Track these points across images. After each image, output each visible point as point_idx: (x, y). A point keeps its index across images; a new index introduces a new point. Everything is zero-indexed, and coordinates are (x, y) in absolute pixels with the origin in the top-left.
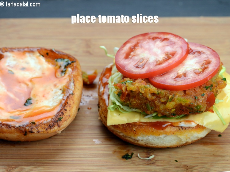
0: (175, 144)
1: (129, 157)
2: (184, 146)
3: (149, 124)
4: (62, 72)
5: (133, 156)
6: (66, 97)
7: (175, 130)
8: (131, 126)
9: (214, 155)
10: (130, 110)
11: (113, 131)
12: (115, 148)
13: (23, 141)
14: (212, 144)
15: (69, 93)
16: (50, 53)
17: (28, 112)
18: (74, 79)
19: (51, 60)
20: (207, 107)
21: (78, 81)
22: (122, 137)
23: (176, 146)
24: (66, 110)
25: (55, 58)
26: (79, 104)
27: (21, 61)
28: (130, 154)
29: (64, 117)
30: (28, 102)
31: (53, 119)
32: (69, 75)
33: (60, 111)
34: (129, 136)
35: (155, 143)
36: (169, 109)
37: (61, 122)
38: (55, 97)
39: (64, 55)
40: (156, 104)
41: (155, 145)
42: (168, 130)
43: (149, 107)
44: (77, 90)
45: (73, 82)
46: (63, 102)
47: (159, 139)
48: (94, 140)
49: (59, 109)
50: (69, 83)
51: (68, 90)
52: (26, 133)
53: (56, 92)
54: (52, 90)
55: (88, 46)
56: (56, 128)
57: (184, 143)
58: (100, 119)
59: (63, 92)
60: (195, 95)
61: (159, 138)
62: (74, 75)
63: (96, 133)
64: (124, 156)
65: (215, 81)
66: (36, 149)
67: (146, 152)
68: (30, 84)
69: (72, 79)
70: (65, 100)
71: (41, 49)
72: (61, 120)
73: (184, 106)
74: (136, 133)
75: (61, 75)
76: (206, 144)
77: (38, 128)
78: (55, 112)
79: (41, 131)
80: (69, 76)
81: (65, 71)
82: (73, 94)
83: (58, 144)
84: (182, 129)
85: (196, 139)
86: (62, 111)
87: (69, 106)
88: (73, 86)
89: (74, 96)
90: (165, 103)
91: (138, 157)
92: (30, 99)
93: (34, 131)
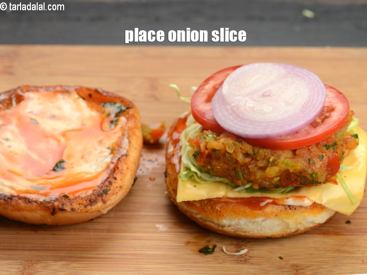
0: (279, 233)
1: (210, 250)
2: (293, 236)
3: (239, 201)
4: (112, 122)
5: (216, 249)
6: (117, 159)
7: (280, 210)
8: (213, 204)
9: (339, 251)
10: (212, 179)
11: (186, 211)
12: (189, 238)
13: (50, 224)
14: (337, 234)
15: (121, 154)
16: (94, 95)
17: (58, 180)
18: (130, 132)
19: (95, 105)
20: (327, 176)
21: (135, 137)
22: (200, 220)
23: (281, 236)
24: (115, 178)
25: (102, 102)
26: (136, 172)
27: (50, 105)
28: (211, 247)
29: (112, 188)
30: (59, 165)
31: (95, 191)
32: (122, 127)
33: (106, 180)
34: (210, 219)
35: (249, 230)
36: (269, 177)
37: (108, 196)
38: (100, 159)
39: (115, 97)
40: (251, 170)
41: (249, 232)
42: (269, 210)
43: (241, 174)
44: (132, 149)
45: (128, 137)
46: (112, 166)
47: (255, 224)
48: (157, 226)
49: (105, 176)
50: (121, 138)
51: (120, 149)
52: (54, 211)
53: (101, 152)
54: (96, 149)
55: (154, 87)
56: (100, 204)
57: (293, 231)
58: (167, 194)
59: (113, 151)
60: (309, 157)
61: (255, 222)
62: (129, 127)
63: (160, 216)
64: (202, 249)
65: (342, 138)
66: (70, 236)
67: (235, 244)
68: (62, 140)
69: (127, 133)
70: (115, 164)
71: (81, 88)
72: (108, 192)
73: (292, 173)
74: (220, 214)
75: (110, 127)
76: (327, 234)
77: (73, 204)
78: (99, 181)
79: (77, 208)
80: (122, 129)
81: (117, 121)
82: (126, 155)
83: (102, 231)
84: (290, 209)
85: (311, 225)
86: (110, 180)
87: (120, 172)
88: (128, 144)
89: (128, 157)
90: (263, 169)
91: (223, 251)
92: (62, 162)
93: (66, 208)
